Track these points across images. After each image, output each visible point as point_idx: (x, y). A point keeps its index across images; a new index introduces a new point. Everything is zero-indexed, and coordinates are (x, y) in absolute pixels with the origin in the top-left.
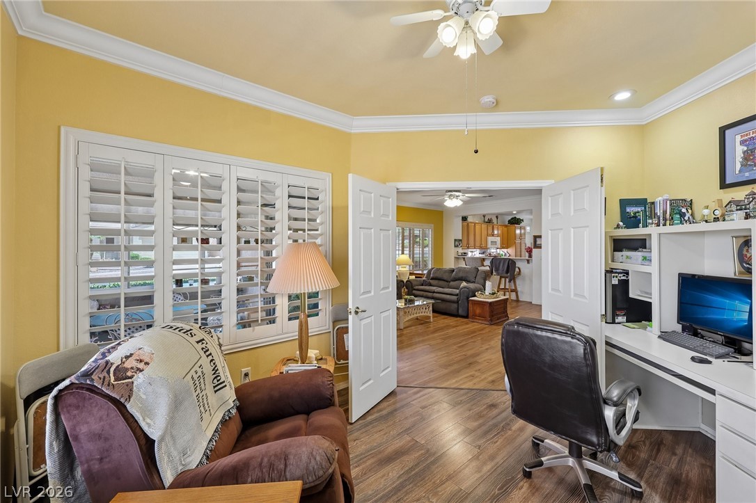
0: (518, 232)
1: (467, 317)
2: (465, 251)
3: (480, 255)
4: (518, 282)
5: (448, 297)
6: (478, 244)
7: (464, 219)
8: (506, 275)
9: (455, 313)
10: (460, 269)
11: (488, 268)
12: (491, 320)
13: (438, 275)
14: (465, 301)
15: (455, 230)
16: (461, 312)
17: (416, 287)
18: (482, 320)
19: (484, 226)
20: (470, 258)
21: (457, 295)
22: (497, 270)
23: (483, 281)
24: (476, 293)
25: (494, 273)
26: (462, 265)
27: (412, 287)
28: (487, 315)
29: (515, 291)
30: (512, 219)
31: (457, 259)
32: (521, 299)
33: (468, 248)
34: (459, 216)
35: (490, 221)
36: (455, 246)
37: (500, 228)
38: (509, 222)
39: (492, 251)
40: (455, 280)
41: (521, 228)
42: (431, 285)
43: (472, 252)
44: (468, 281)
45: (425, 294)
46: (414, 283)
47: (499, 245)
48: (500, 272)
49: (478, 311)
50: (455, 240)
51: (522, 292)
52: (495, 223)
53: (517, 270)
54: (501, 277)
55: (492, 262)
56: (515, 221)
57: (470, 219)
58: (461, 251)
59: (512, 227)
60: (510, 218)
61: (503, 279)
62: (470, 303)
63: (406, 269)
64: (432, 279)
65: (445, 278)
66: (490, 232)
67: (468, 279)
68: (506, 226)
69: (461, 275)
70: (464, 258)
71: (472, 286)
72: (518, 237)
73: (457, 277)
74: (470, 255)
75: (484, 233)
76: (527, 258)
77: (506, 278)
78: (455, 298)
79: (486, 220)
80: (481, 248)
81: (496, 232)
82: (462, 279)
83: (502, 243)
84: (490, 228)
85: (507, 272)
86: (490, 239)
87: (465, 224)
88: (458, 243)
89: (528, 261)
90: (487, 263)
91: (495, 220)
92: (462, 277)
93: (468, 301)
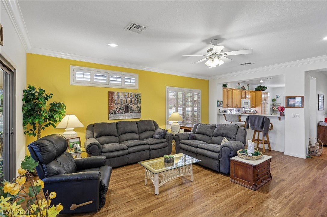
0: (263, 96)
1: (228, 174)
2: (225, 109)
3: (236, 112)
4: (270, 134)
5: (210, 153)
6: (234, 104)
7: (225, 86)
8: (260, 130)
9: (217, 169)
10: (222, 126)
11: (244, 123)
12: (255, 185)
13: (202, 130)
14: (227, 159)
15: (217, 94)
16: (222, 169)
17: (183, 141)
18: (246, 183)
19: (239, 92)
20: (229, 115)
21: (218, 152)
22: (253, 125)
23: (243, 138)
24: (238, 152)
25: (250, 127)
26: (224, 122)
27: (179, 141)
28: (252, 179)
29: (267, 142)
30: (259, 87)
31: (219, 115)
32: (272, 149)
33: (227, 107)
34: (221, 84)
35: (243, 88)
36: (218, 106)
37: (251, 93)
38: (257, 89)
39: (246, 109)
40: (217, 135)
41: (265, 93)
42: (196, 139)
43: (231, 110)
44: (229, 138)
45: (189, 148)
46: (181, 137)
47: (249, 105)
48: (256, 127)
49: (240, 172)
50: (218, 101)
51: (273, 143)
52: (247, 89)
53: (270, 125)
54: (255, 131)
55: (248, 119)
56: (261, 88)
57: (229, 86)
58: (222, 109)
59: (259, 92)
60: (257, 86)
61: (257, 133)
62: (232, 162)
63: (177, 124)
64: (197, 133)
65: (208, 133)
66: (243, 96)
67: (229, 136)
68: (254, 92)
69: (222, 131)
70: (224, 115)
71: (233, 144)
72: (263, 99)
73: (218, 133)
74: (229, 112)
75: (239, 97)
76: (279, 116)
77: (259, 131)
78: (216, 155)
79: (240, 87)
80: (237, 107)
81: (247, 96)
82: (223, 135)
83: (252, 103)
84: (243, 93)
85: (262, 127)
86: (243, 101)
87: (225, 89)
88: (219, 103)
89: (280, 118)
90: (244, 119)
91: (246, 87)
92: (223, 133)
93: (230, 161)
